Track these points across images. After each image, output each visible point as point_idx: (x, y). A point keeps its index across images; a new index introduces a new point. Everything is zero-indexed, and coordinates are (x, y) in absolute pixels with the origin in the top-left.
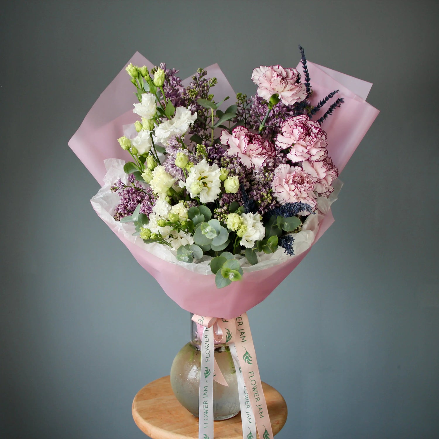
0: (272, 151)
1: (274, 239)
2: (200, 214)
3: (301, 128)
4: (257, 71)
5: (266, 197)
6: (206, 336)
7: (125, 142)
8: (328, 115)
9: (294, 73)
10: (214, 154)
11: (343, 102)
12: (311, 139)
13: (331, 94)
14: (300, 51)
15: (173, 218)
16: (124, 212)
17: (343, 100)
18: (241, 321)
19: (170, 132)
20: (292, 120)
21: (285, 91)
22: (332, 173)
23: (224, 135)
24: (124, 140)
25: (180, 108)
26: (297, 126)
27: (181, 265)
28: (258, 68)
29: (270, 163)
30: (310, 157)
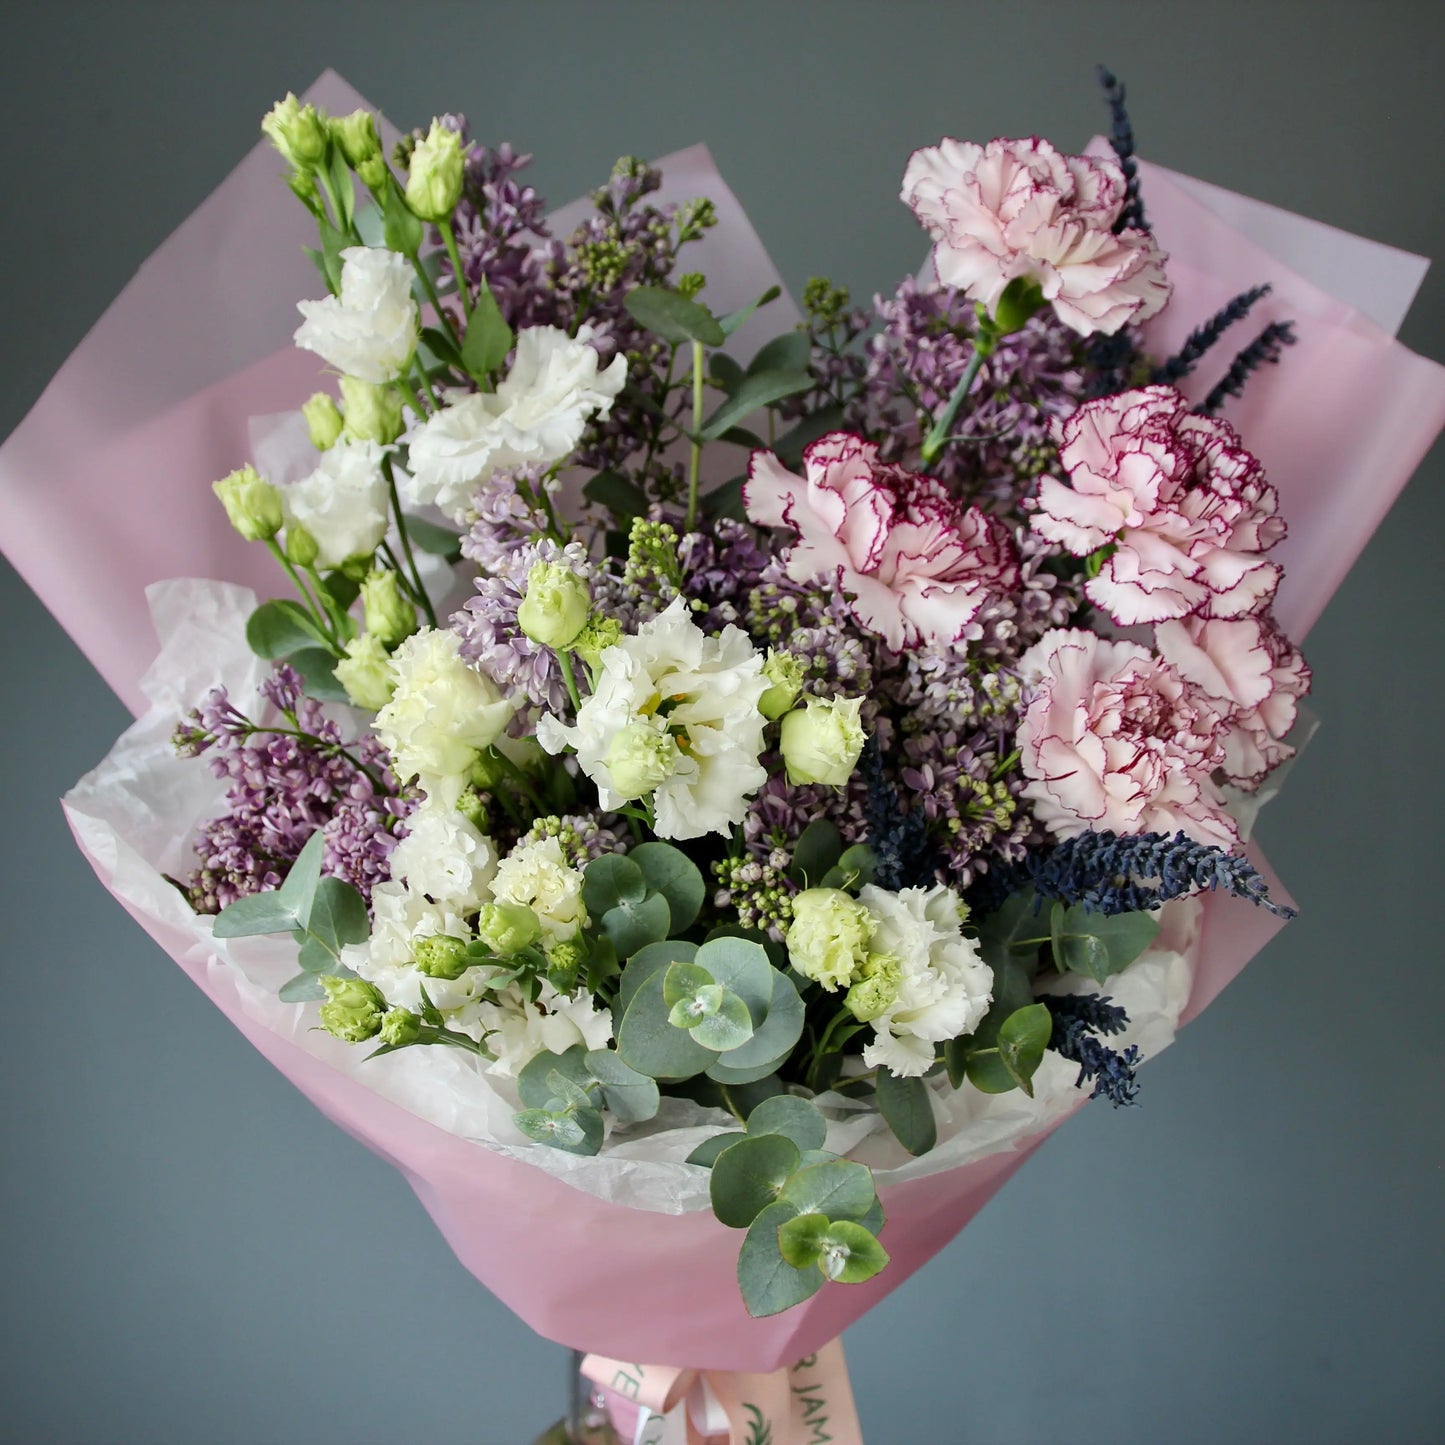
0: (1003, 563)
1: (1031, 1021)
2: (644, 892)
3: (1162, 448)
4: (930, 164)
5: (988, 800)
7: (251, 497)
9: (1108, 182)
10: (711, 569)
11: (1291, 341)
12: (1213, 508)
13: (1240, 299)
14: (1107, 95)
15: (505, 930)
16: (239, 867)
17: (1294, 331)
19: (488, 453)
20: (1108, 408)
21: (1070, 264)
22: (1296, 679)
23: (763, 473)
24: (244, 490)
25: (537, 334)
26: (1146, 441)
27: (543, 1165)
28: (930, 147)
29: (1003, 624)
30: (1208, 598)
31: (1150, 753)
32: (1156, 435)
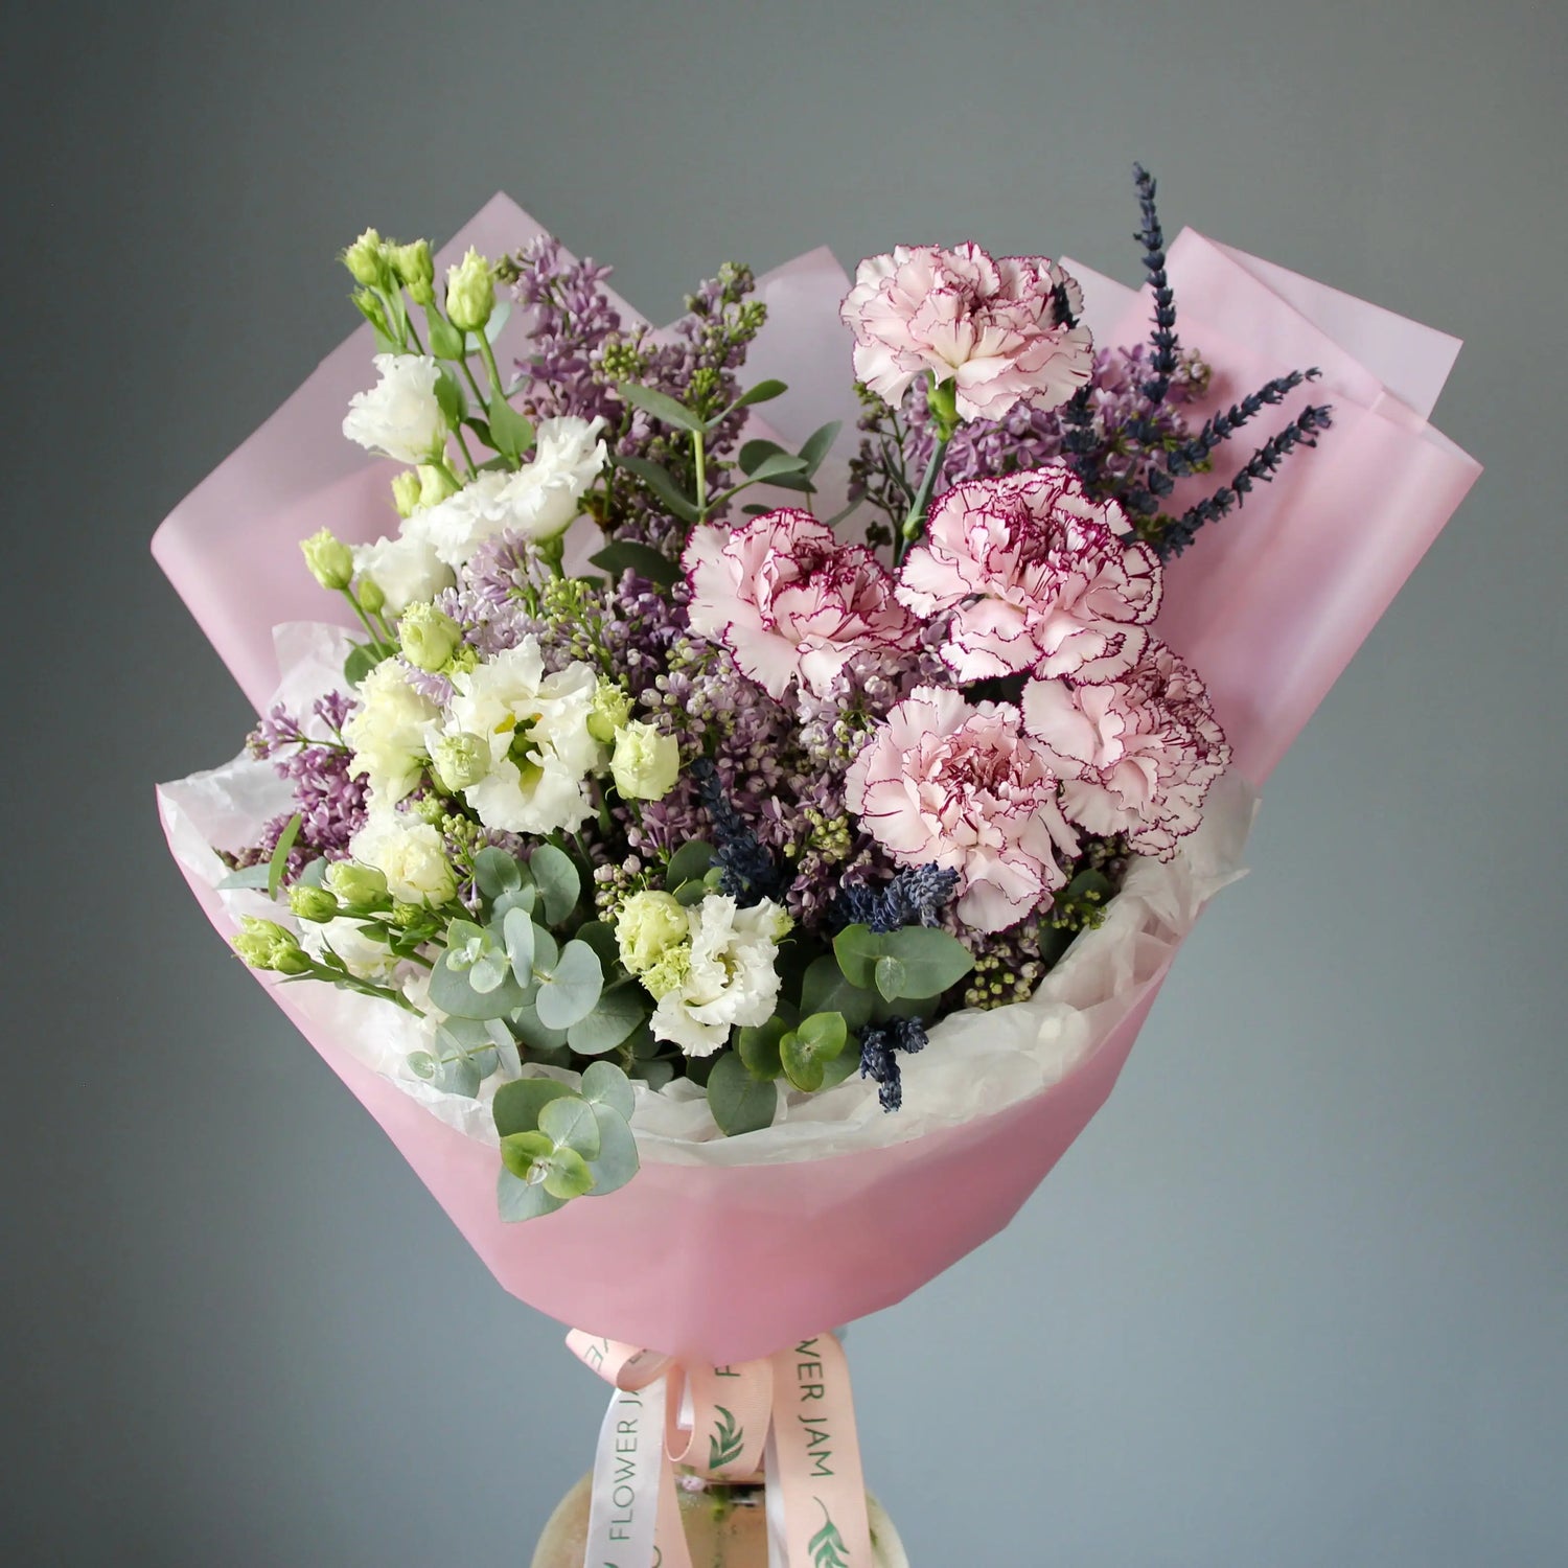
0: (909, 628)
1: (822, 1029)
2: (522, 882)
3: (1003, 522)
4: (878, 269)
5: (820, 831)
6: (624, 1427)
7: (322, 553)
8: (1255, 482)
9: (1035, 280)
10: (664, 626)
11: (1328, 424)
12: (1045, 578)
13: (1273, 386)
14: (1138, 190)
17: (1333, 416)
18: (816, 1380)
20: (985, 488)
21: (974, 358)
22: (1162, 745)
23: (702, 543)
24: (317, 547)
25: (559, 426)
26: (988, 516)
27: (414, 1096)
28: (883, 255)
29: (871, 679)
30: (1038, 660)
31: (961, 798)
32: (1003, 511)
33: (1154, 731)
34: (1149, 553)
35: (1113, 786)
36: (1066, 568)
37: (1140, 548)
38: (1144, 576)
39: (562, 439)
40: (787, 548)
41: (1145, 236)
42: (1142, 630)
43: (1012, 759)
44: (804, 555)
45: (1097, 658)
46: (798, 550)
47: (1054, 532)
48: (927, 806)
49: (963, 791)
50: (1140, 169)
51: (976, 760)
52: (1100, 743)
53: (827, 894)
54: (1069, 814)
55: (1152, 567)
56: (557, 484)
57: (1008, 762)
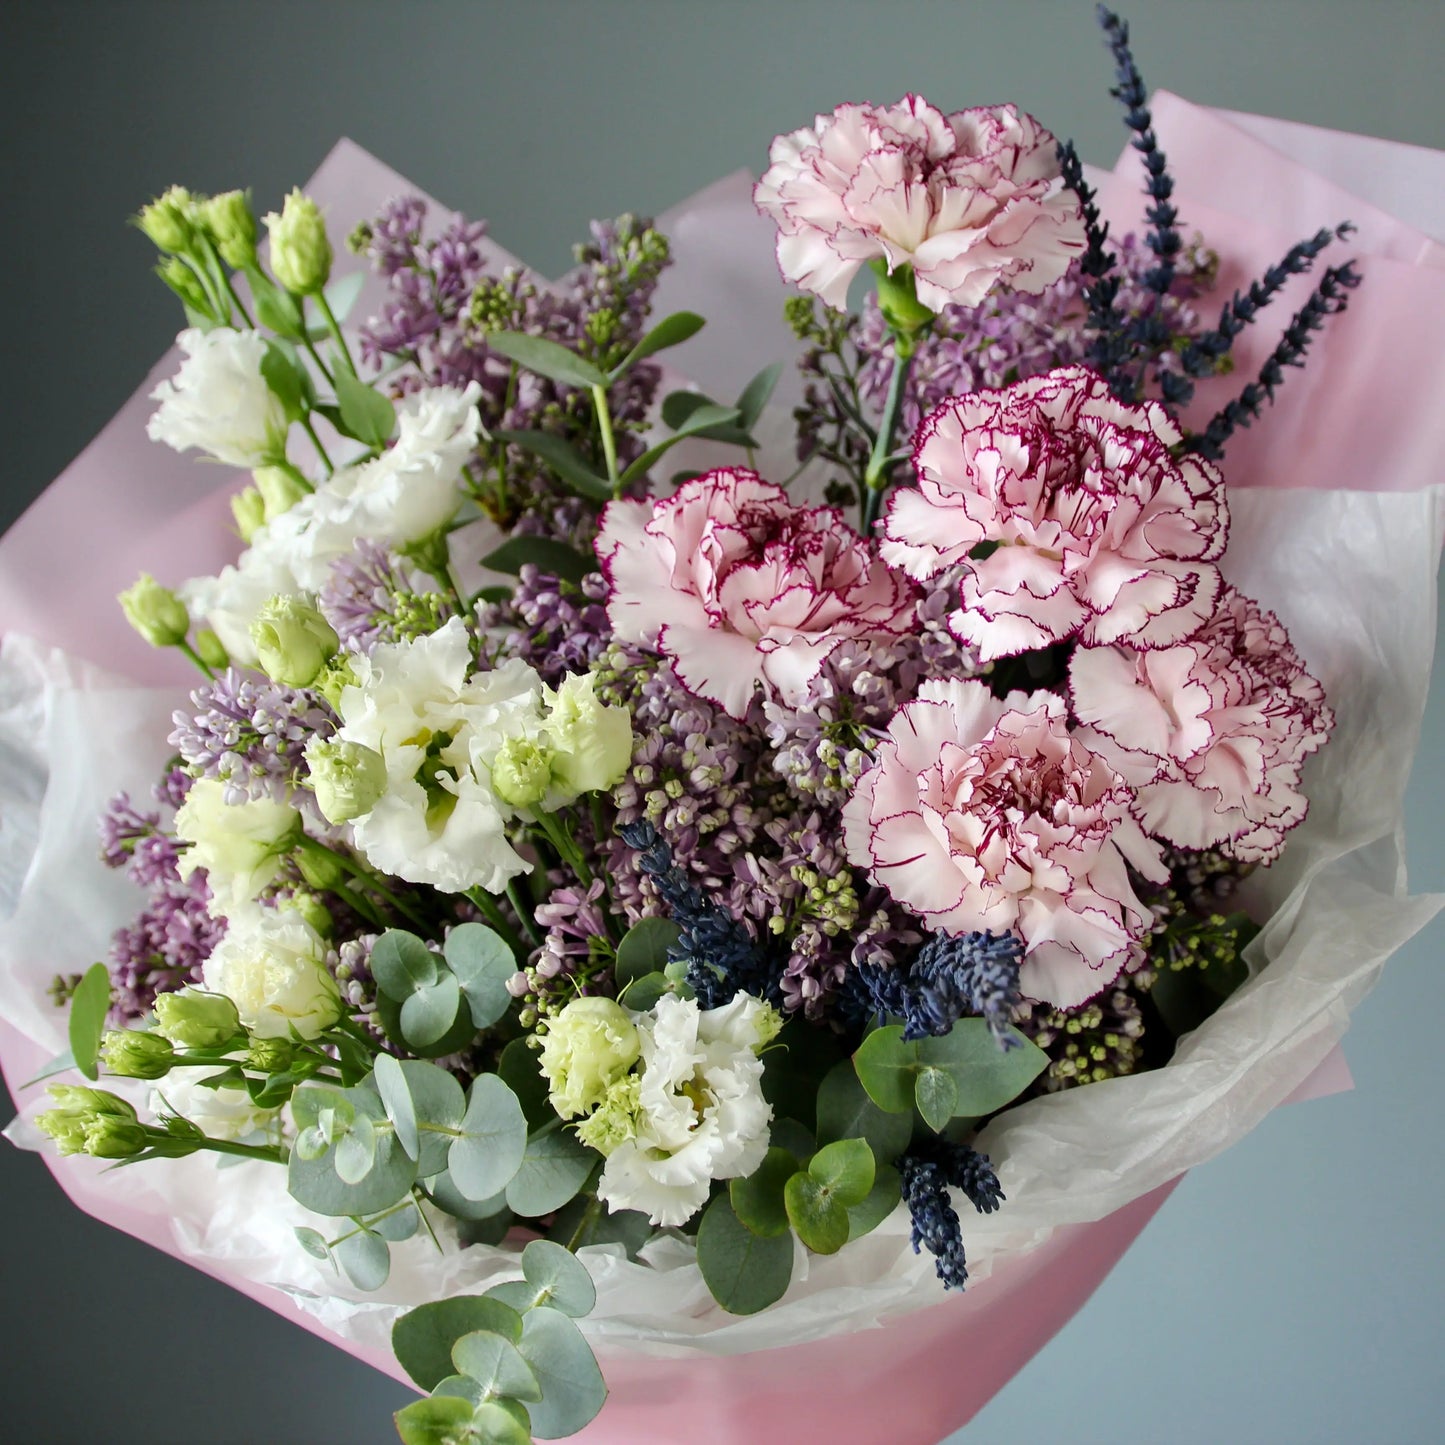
0: (901, 602)
1: (842, 1163)
3: (1017, 439)
4: (796, 147)
5: (816, 894)
8: (1286, 371)
12: (1084, 508)
14: (1107, 36)
20: (985, 402)
21: (939, 233)
22: (1263, 719)
23: (617, 522)
26: (996, 433)
28: (800, 129)
29: (861, 676)
30: (1086, 621)
31: (1005, 829)
32: (1015, 425)
33: (1246, 700)
34: (1206, 466)
35: (1206, 782)
36: (1112, 490)
37: (1193, 462)
38: (1206, 497)
39: (423, 411)
40: (730, 517)
41: (1124, 91)
42: (1213, 568)
43: (1066, 766)
44: (753, 525)
45: (1166, 608)
46: (745, 519)
47: (1086, 447)
48: (959, 845)
49: (1005, 819)
50: (1106, 11)
51: (1017, 775)
52: (1176, 724)
53: (833, 973)
54: (1148, 825)
55: (1213, 485)
56: (417, 467)
57: (1061, 772)
